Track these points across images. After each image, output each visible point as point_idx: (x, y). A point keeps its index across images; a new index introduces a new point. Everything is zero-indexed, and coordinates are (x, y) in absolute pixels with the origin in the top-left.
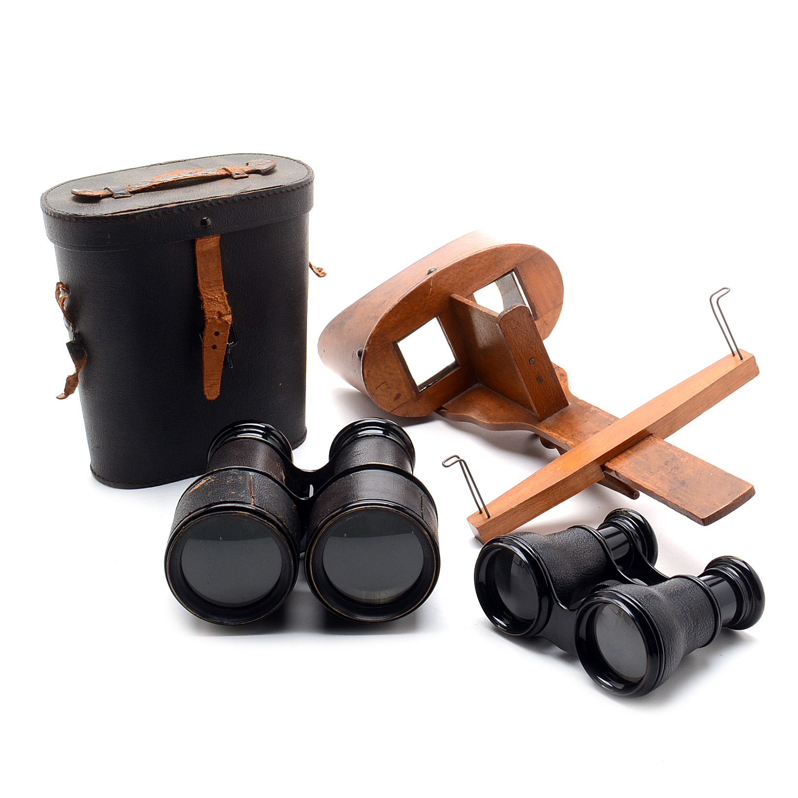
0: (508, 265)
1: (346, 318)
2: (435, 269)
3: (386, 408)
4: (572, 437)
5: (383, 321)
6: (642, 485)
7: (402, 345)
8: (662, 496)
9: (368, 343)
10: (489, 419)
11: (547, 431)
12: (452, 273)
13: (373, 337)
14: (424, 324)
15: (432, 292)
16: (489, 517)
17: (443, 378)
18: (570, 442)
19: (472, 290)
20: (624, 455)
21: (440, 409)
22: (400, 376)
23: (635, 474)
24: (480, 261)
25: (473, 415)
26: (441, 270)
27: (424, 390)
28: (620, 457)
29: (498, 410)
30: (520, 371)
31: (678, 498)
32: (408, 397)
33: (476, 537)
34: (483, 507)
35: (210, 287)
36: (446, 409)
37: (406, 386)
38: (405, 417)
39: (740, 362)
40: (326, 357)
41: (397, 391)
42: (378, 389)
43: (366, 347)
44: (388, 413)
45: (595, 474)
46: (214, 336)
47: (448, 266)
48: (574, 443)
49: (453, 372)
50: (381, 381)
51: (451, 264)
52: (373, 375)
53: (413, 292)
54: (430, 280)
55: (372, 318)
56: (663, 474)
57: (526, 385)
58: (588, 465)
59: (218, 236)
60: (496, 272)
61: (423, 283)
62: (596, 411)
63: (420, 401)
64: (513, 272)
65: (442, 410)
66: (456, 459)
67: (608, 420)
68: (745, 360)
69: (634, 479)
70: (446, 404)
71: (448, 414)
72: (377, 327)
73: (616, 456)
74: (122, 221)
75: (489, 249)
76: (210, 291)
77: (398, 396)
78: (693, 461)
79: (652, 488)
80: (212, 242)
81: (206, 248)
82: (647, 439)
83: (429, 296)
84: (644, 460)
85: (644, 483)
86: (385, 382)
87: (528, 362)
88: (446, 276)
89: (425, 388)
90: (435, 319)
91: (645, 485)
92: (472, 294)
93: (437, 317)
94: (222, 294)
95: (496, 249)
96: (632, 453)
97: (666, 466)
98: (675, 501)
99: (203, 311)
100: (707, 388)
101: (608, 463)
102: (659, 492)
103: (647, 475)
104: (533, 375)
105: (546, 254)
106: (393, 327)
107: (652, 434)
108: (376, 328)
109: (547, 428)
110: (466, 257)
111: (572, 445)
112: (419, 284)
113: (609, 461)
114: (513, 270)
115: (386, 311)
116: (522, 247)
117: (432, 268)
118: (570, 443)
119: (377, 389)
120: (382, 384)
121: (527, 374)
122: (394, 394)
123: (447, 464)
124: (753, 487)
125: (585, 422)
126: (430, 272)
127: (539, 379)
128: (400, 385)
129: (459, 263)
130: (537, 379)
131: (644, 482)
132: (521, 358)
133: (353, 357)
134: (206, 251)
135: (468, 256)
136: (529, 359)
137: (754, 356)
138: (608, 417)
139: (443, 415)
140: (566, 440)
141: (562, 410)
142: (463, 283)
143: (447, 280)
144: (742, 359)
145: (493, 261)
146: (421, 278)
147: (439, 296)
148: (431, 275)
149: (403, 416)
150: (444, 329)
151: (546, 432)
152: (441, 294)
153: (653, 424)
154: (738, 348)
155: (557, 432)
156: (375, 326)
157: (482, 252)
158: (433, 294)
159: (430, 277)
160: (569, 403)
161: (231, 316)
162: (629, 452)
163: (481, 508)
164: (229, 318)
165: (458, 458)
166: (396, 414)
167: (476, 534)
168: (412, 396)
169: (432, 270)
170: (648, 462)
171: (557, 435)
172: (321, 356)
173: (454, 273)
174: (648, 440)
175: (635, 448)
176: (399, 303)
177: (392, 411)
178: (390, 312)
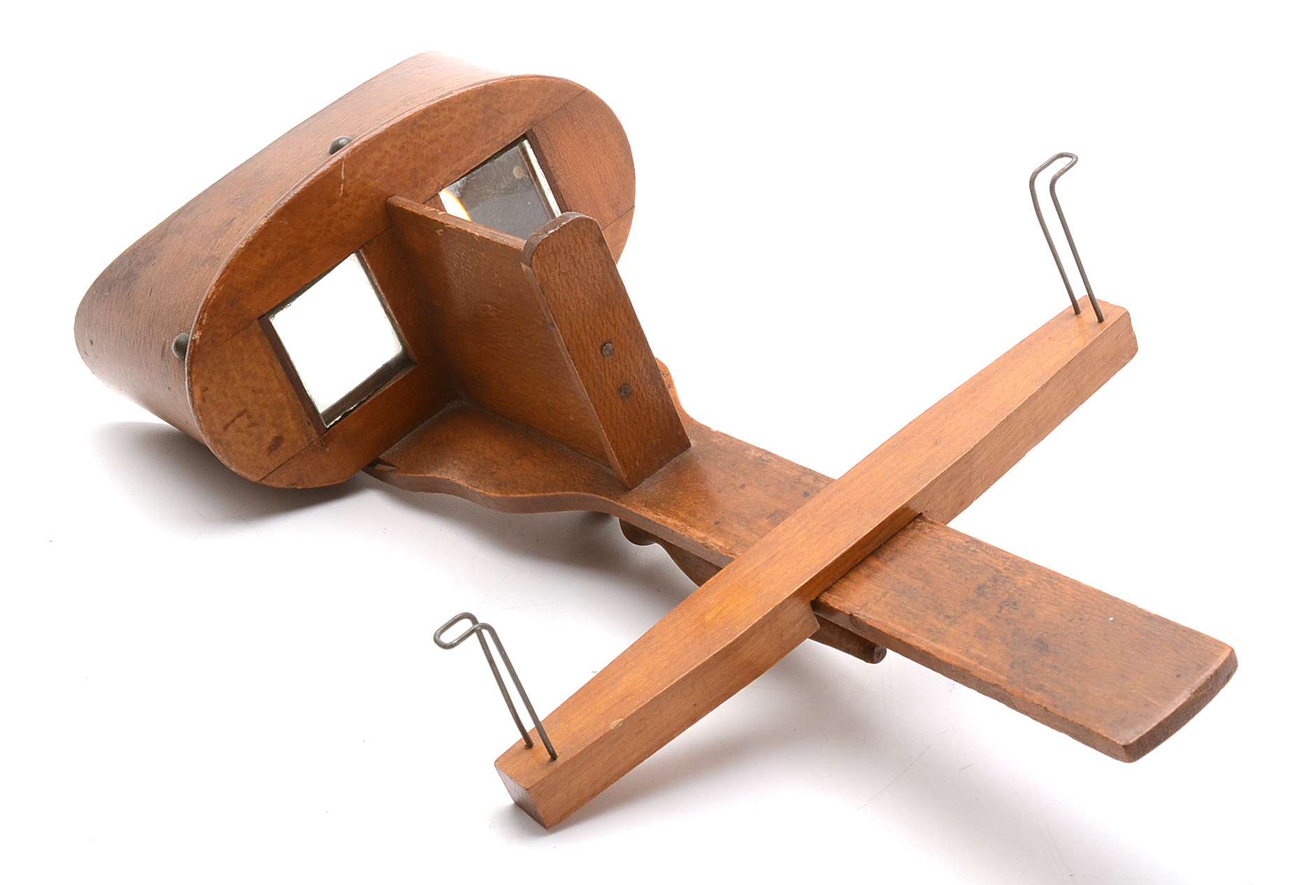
0: (513, 125)
1: (139, 264)
2: (349, 141)
3: (251, 473)
4: (718, 527)
5: (232, 268)
6: (932, 652)
7: (281, 322)
8: (995, 682)
9: (199, 322)
10: (498, 487)
11: (651, 513)
12: (388, 148)
13: (212, 307)
14: (329, 271)
15: (346, 195)
16: (554, 757)
17: (378, 393)
18: (714, 540)
19: (435, 186)
20: (864, 571)
21: (375, 465)
22: (280, 395)
23: (904, 621)
24: (452, 119)
25: (452, 474)
26: (363, 140)
27: (336, 423)
28: (854, 576)
29: (517, 462)
30: (581, 374)
31: (1040, 688)
32: (300, 442)
33: (521, 806)
34: (533, 726)
36: (391, 465)
37: (293, 418)
38: (296, 489)
39: (1099, 330)
40: (96, 357)
41: (274, 429)
42: (230, 428)
43: (195, 332)
44: (254, 483)
45: (798, 625)
47: (378, 132)
48: (726, 542)
49: (400, 376)
50: (236, 409)
51: (385, 126)
52: (214, 398)
53: (299, 197)
54: (337, 166)
55: (206, 261)
56: (981, 621)
57: (595, 406)
58: (783, 603)
60: (487, 143)
61: (322, 174)
62: (763, 462)
63: (328, 450)
64: (526, 142)
65: (380, 467)
66: (466, 625)
67: (799, 481)
68: (1108, 321)
69: (908, 636)
70: (388, 452)
71: (393, 476)
72: (220, 282)
73: (844, 576)
75: (470, 89)
77: (277, 442)
78: (1049, 582)
79: (963, 661)
82: (913, 528)
83: (338, 204)
84: (920, 584)
85: (938, 646)
86: (245, 411)
87: (599, 352)
88: (376, 155)
89: (337, 419)
90: (353, 256)
91: (940, 652)
92: (437, 195)
93: (357, 252)
95: (487, 87)
96: (880, 565)
97: (982, 600)
98: (1037, 697)
100: (1034, 396)
101: (826, 593)
102: (984, 672)
103: (940, 625)
104: (609, 382)
105: (597, 97)
106: (257, 282)
107: (921, 514)
108: (217, 286)
109: (650, 505)
110: (417, 109)
111: (721, 547)
112: (314, 175)
113: (828, 589)
114: (524, 137)
115: (239, 244)
116: (543, 81)
117: (341, 137)
118: (716, 542)
119: (225, 428)
120: (238, 416)
121: (598, 380)
122: (269, 439)
123: (447, 638)
124: (1233, 651)
125: (743, 486)
126: (336, 148)
127: (624, 390)
128: (280, 417)
129: (404, 123)
130: (620, 390)
131: (933, 644)
132: (583, 345)
133: (162, 356)
135: (423, 107)
136: (600, 343)
137: (1127, 312)
138: (797, 474)
139: (381, 476)
140: (703, 535)
141: (677, 459)
142: (415, 169)
143: (378, 164)
144: (1101, 320)
145: (480, 117)
146: (317, 163)
147: (361, 202)
148: (340, 154)
149: (288, 487)
150: (375, 280)
151: (649, 515)
152: (366, 198)
153: (924, 489)
154: (1097, 296)
155: (677, 516)
156: (214, 281)
157: (454, 97)
158: (346, 199)
159: (339, 157)
160: (692, 442)
162: (875, 563)
163: (528, 730)
165: (473, 619)
166: (275, 484)
167: (517, 796)
168: (309, 439)
169: (340, 142)
170: (932, 590)
171: (678, 523)
172: (84, 354)
173: (394, 147)
174: (915, 531)
175: (887, 554)
176: (268, 223)
177: (263, 479)
178: (250, 245)
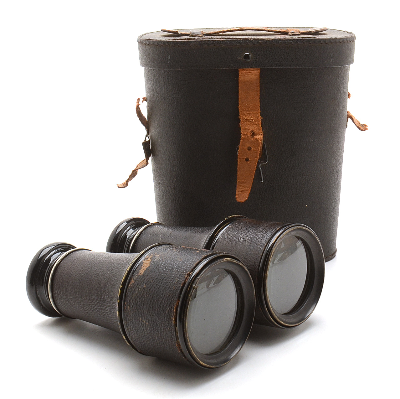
35: (248, 110)
46: (247, 150)
59: (258, 70)
74: (179, 46)
76: (247, 113)
80: (252, 75)
81: (247, 78)
94: (258, 117)
99: (240, 128)
134: (248, 81)
161: (262, 136)
164: (260, 137)
